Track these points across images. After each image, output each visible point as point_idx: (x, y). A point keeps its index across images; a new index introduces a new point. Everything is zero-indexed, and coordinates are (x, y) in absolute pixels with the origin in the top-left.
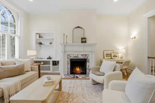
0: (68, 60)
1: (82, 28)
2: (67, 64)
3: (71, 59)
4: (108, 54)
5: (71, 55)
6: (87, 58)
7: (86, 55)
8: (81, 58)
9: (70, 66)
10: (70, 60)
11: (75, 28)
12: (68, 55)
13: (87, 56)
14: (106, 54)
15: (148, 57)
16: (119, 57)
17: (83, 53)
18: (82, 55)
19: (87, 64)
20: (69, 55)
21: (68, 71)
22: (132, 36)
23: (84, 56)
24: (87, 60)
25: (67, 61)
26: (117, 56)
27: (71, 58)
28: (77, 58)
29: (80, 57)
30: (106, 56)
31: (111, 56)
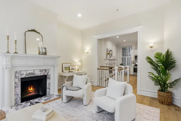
0: (17, 80)
1: (39, 33)
2: (15, 87)
3: (22, 79)
4: (66, 68)
5: (22, 72)
6: (48, 74)
7: (46, 70)
8: (39, 75)
9: (20, 89)
10: (20, 79)
11: (29, 31)
12: (16, 73)
13: (47, 72)
14: (65, 67)
15: (98, 69)
16: (76, 70)
17: (41, 68)
18: (41, 71)
19: (48, 81)
20: (18, 72)
21: (17, 99)
22: (86, 51)
23: (44, 72)
24: (47, 76)
25: (15, 83)
26: (74, 69)
27: (22, 77)
28: (33, 76)
29: (38, 73)
30: (65, 70)
31: (69, 70)
